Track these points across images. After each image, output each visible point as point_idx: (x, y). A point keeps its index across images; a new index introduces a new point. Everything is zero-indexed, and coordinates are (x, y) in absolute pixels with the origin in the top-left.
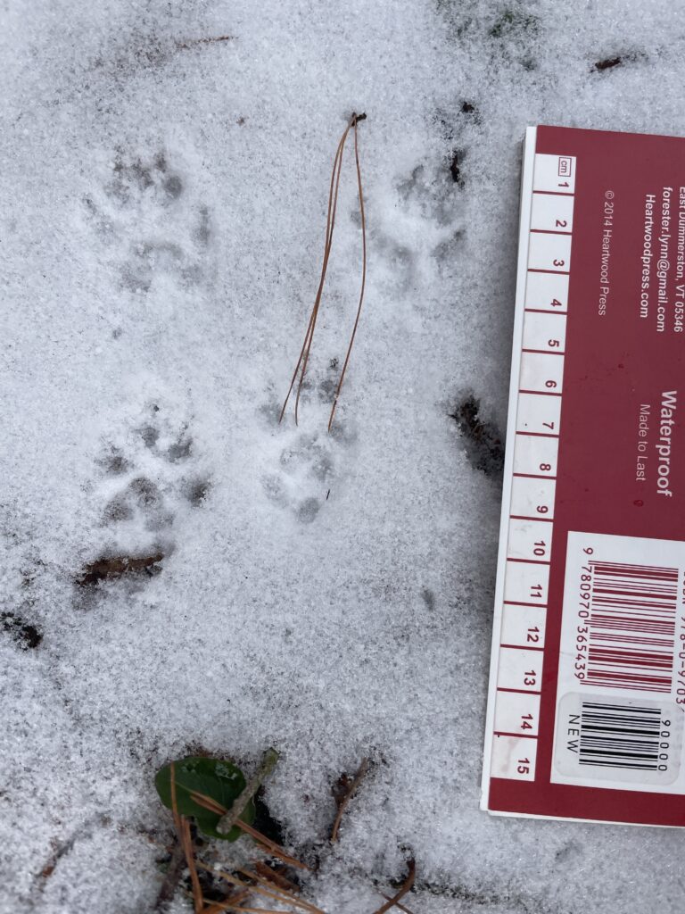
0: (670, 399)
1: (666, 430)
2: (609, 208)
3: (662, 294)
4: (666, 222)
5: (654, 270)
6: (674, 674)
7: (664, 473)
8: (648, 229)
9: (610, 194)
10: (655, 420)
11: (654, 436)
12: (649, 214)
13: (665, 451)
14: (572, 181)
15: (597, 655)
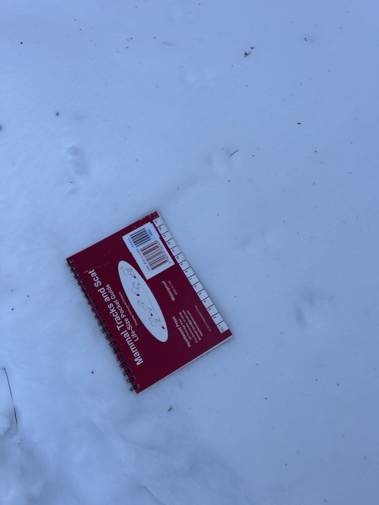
0: (173, 299)
1: (170, 293)
2: (208, 327)
3: (187, 318)
4: (196, 332)
5: (192, 321)
6: (141, 253)
7: (166, 285)
8: (198, 328)
9: (210, 330)
10: (173, 293)
11: (171, 290)
12: (200, 332)
13: (168, 289)
14: (219, 328)
15: (157, 247)
